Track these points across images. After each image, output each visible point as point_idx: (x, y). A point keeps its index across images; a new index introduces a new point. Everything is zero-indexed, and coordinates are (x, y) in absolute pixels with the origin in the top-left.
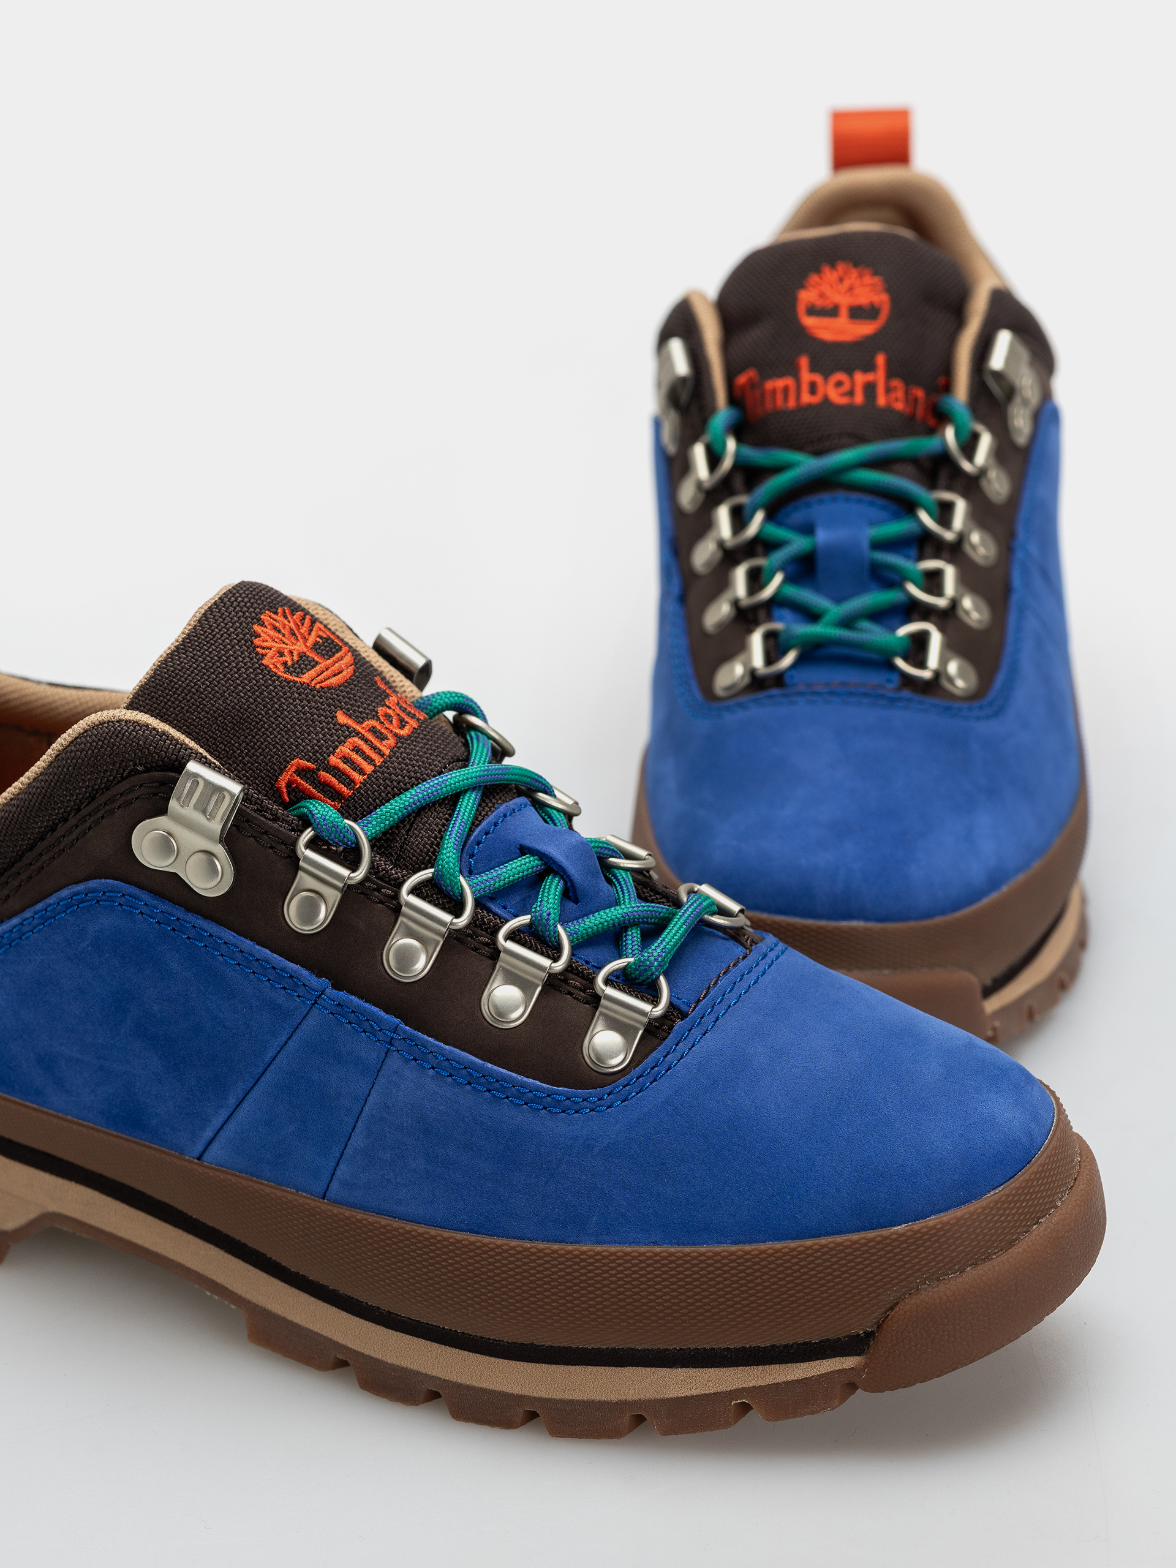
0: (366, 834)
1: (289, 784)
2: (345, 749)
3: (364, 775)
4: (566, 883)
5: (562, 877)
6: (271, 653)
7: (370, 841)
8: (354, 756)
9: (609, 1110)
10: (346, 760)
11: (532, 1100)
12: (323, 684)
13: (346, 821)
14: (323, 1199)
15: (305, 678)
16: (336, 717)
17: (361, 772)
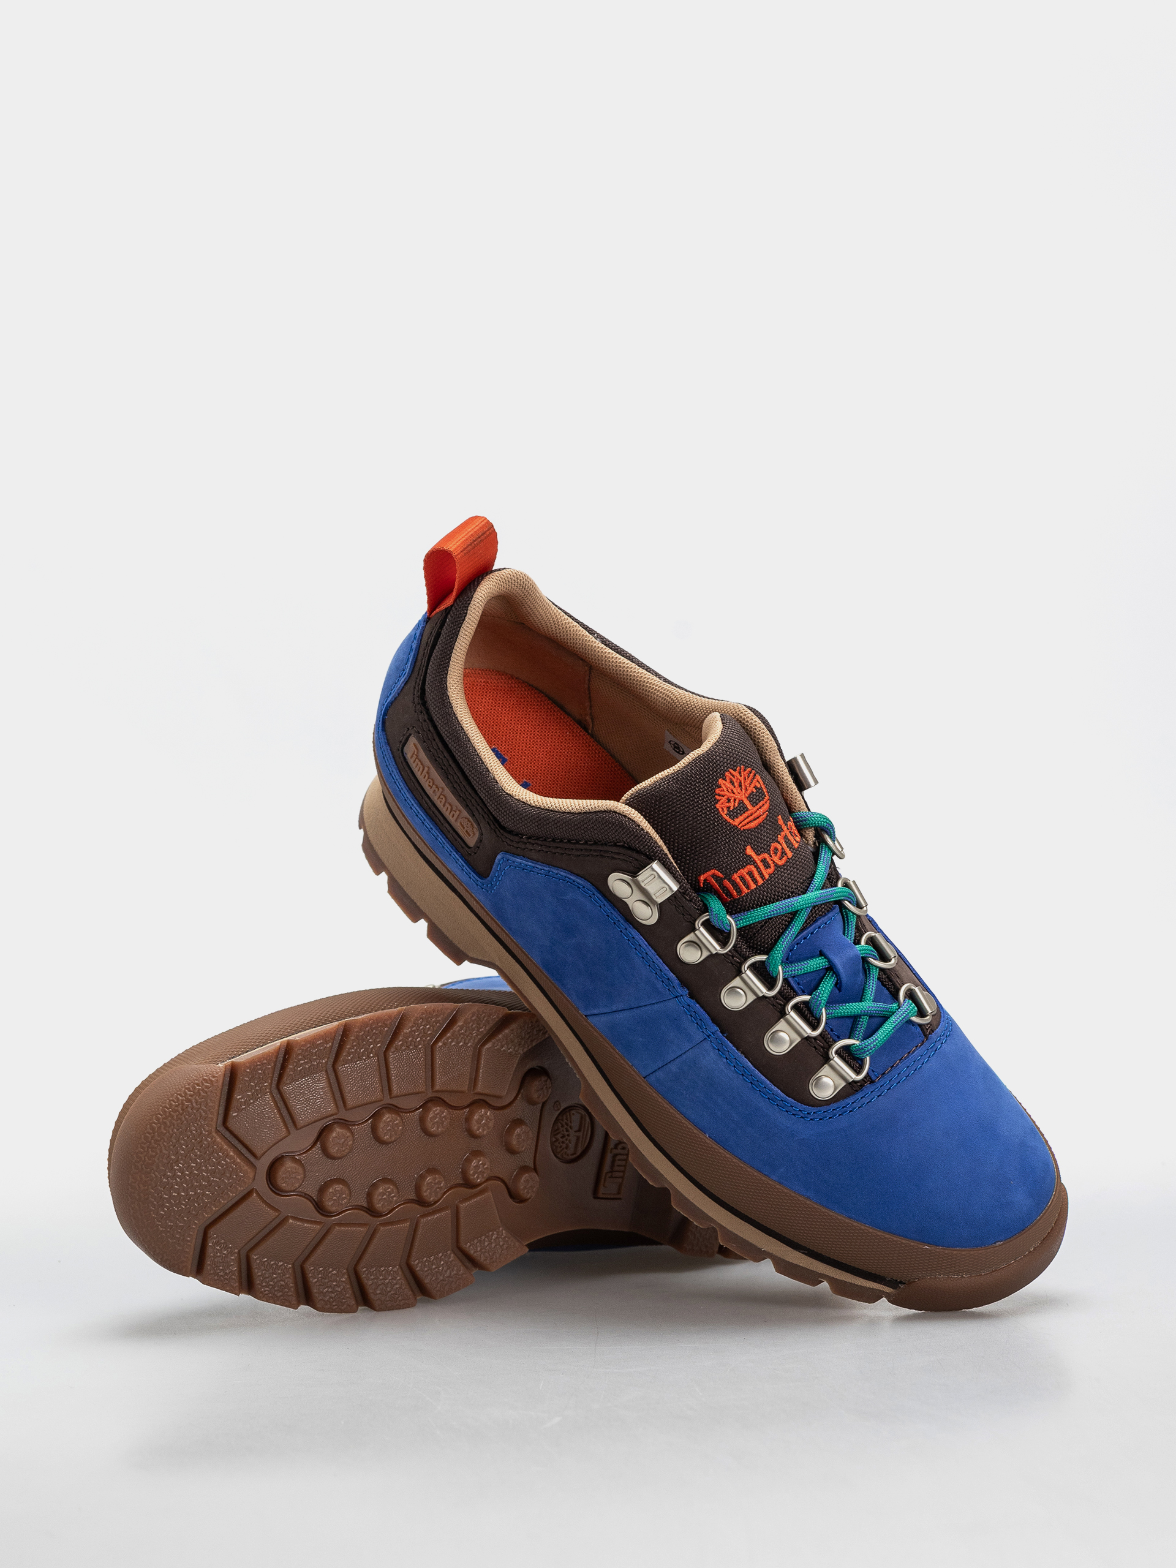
0: (736, 925)
1: (705, 880)
2: (744, 872)
3: (749, 889)
4: (838, 980)
5: (837, 976)
6: (724, 799)
7: (737, 929)
8: (748, 877)
9: (811, 1121)
10: (742, 878)
11: (772, 1099)
12: (746, 827)
13: (728, 917)
14: (644, 1078)
15: (736, 822)
16: (746, 849)
17: (748, 887)
